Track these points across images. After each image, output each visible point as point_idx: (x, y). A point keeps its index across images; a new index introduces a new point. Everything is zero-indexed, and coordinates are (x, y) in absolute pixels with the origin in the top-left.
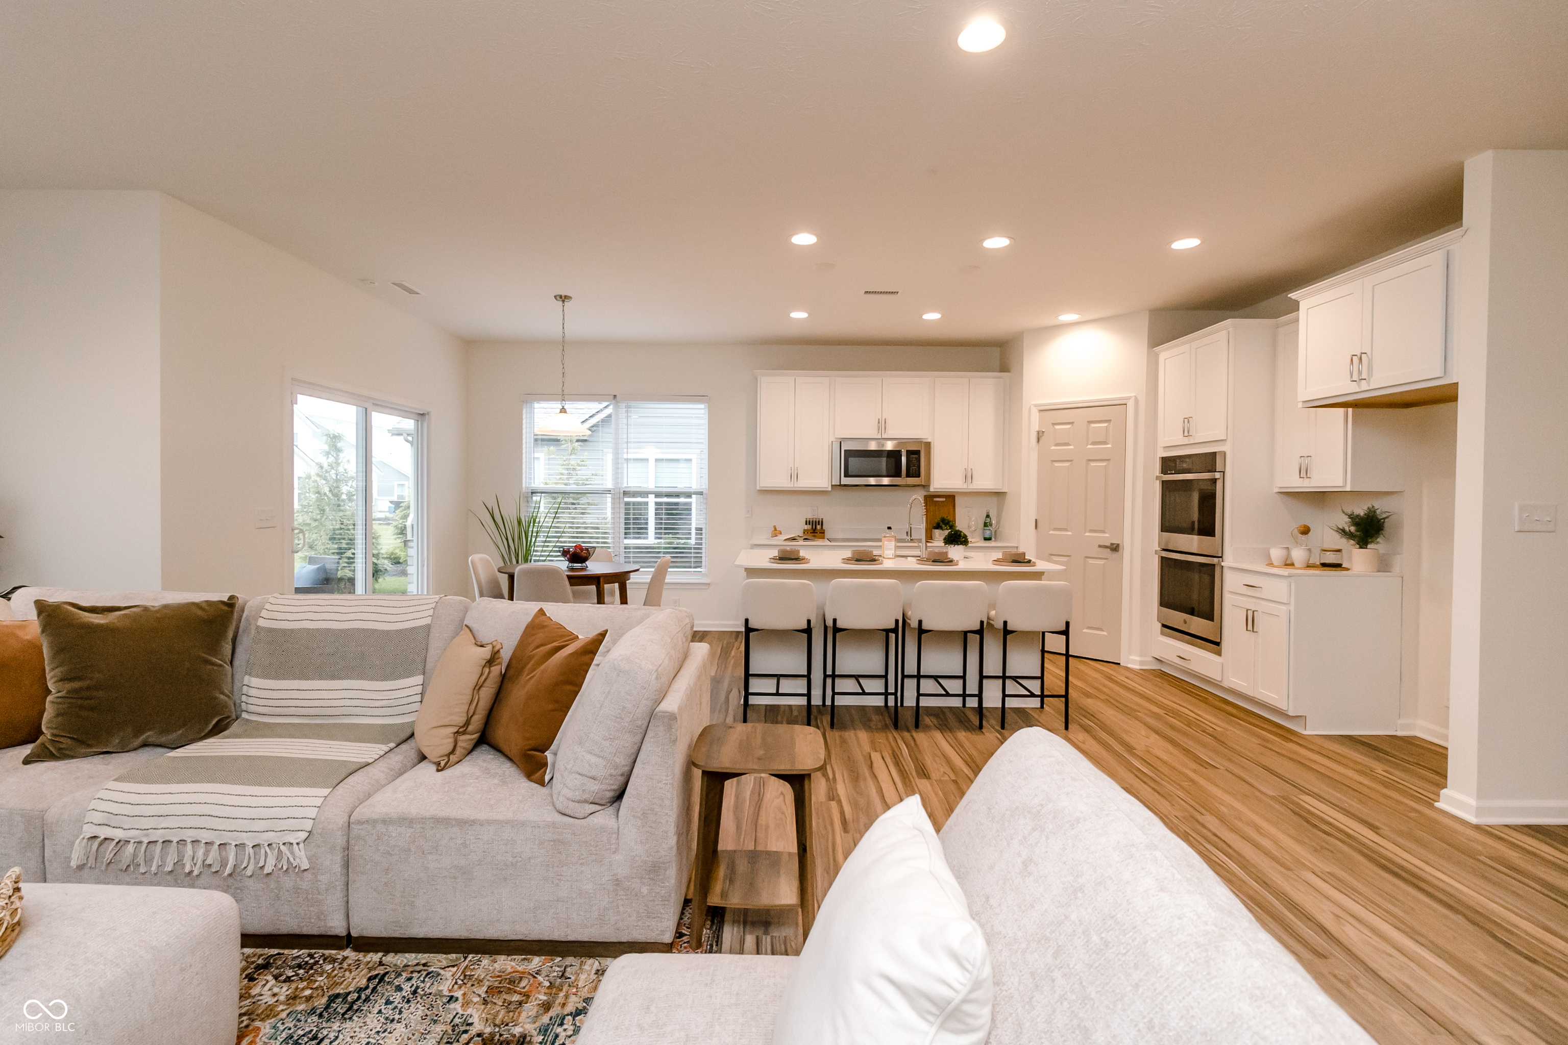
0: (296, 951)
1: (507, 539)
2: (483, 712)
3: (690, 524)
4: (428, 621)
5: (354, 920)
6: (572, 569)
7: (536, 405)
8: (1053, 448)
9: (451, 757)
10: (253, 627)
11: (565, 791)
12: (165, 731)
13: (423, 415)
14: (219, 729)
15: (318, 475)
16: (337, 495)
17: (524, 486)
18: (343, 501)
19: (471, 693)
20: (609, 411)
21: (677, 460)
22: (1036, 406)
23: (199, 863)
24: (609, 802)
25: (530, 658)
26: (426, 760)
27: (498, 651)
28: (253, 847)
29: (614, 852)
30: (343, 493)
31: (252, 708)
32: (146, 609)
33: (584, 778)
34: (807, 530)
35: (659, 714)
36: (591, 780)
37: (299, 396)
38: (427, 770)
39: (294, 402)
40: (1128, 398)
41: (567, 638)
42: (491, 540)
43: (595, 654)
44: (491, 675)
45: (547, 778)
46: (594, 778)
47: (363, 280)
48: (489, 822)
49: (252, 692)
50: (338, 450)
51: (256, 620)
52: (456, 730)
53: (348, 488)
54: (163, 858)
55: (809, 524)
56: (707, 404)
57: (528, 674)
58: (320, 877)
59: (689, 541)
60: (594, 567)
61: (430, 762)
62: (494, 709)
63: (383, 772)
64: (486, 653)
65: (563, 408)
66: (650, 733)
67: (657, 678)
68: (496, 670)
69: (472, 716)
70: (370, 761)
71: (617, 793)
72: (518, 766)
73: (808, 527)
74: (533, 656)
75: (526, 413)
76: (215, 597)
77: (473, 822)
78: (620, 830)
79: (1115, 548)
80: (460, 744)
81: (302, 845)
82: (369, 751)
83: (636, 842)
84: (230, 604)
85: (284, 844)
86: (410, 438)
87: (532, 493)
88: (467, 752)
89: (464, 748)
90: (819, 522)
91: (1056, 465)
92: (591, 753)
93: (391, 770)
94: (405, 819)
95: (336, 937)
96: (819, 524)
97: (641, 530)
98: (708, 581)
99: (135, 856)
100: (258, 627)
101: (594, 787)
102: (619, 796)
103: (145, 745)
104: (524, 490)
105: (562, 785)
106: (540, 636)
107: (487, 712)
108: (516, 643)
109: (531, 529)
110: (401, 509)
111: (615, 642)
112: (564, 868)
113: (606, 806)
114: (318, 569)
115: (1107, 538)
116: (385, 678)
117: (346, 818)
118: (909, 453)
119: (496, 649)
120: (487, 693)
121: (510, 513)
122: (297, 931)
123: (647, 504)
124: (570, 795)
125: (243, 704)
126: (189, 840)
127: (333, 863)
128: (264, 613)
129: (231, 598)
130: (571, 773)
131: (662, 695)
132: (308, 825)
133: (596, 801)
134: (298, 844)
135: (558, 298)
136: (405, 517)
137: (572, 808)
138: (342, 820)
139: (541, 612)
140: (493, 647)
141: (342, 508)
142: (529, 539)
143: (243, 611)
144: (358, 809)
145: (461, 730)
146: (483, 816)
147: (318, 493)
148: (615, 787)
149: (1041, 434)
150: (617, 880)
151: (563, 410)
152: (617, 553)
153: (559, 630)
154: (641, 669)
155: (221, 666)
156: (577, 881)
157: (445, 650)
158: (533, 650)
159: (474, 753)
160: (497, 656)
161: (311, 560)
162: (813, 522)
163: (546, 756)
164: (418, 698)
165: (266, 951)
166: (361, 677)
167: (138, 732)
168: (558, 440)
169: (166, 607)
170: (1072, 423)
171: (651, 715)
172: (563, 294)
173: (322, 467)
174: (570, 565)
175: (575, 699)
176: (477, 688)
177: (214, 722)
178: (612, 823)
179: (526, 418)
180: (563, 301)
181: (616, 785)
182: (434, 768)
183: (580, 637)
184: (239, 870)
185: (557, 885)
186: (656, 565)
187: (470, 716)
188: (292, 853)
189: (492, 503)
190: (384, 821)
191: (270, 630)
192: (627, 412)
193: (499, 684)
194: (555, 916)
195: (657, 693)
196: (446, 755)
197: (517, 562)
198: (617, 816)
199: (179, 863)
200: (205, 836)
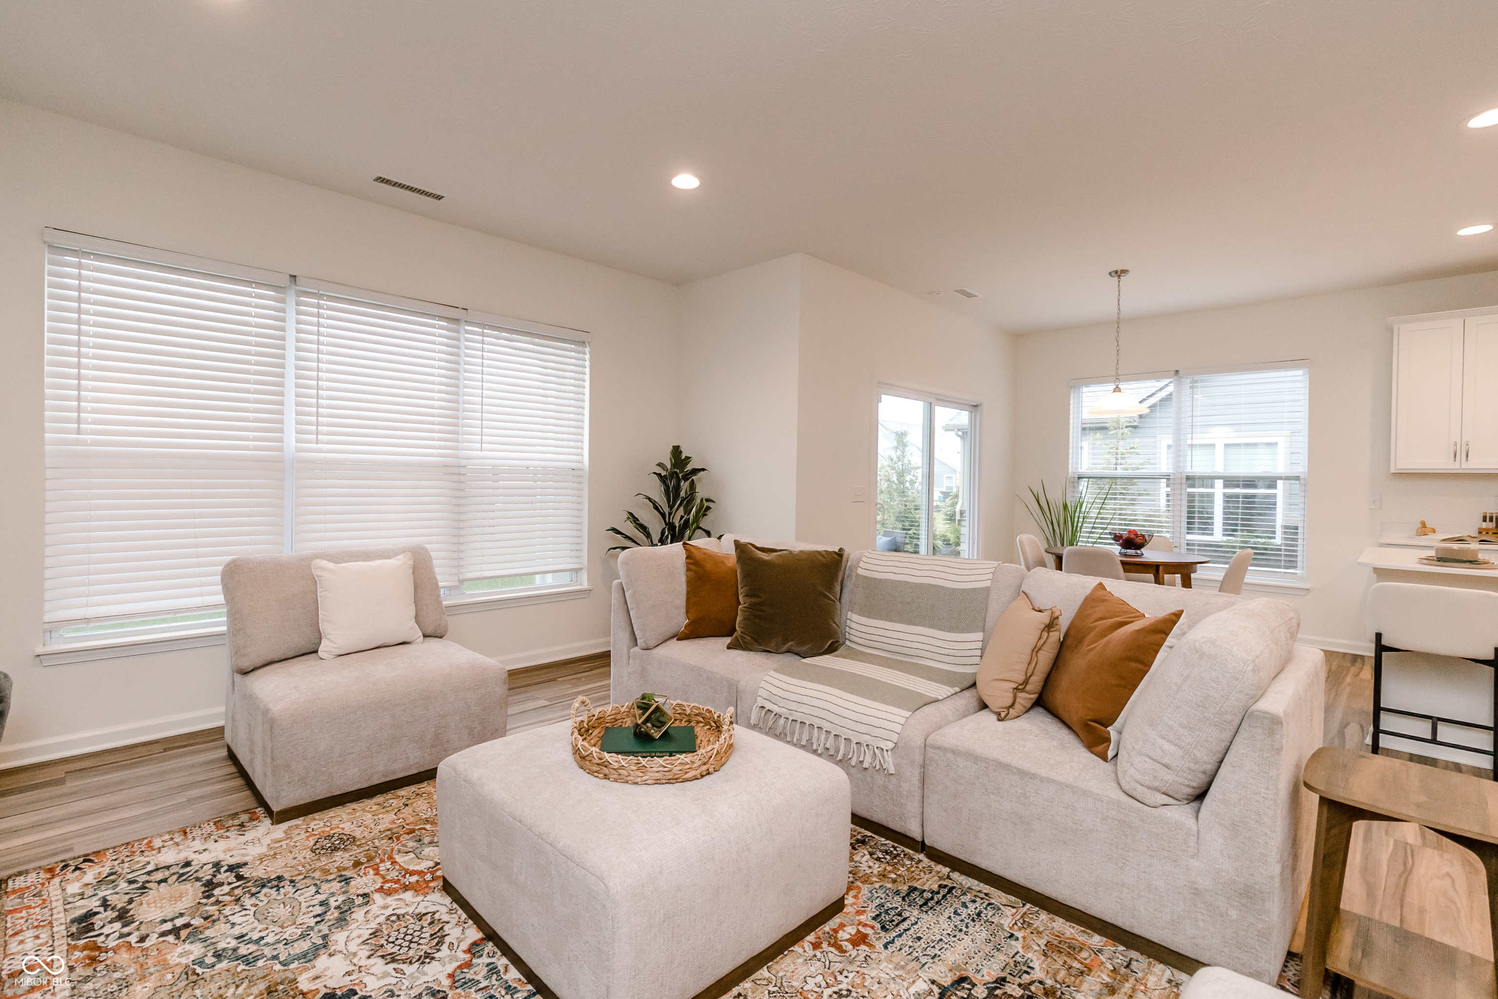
0: (883, 839)
1: (1052, 524)
2: (1042, 675)
3: (1274, 521)
4: (988, 584)
5: (928, 831)
6: (1125, 555)
7: (1085, 389)
9: (1011, 710)
10: (854, 574)
11: (1132, 771)
12: (801, 643)
13: (976, 406)
14: (831, 650)
15: (889, 466)
16: (902, 483)
17: (1070, 471)
18: (907, 488)
19: (1030, 654)
20: (1171, 389)
21: (1255, 445)
23: (822, 745)
24: (1187, 799)
25: (1091, 629)
26: (987, 709)
27: (1057, 618)
28: (857, 743)
29: (1192, 857)
30: (907, 481)
31: (853, 638)
32: (791, 552)
33: (1155, 763)
34: (1487, 529)
35: (1256, 713)
36: (1163, 767)
37: (883, 396)
38: (987, 719)
39: (879, 400)
41: (1132, 615)
42: (1035, 523)
43: (1167, 635)
44: (1050, 640)
45: (1110, 754)
46: (1167, 766)
47: (931, 293)
48: (1050, 781)
49: (853, 625)
50: (904, 445)
51: (856, 569)
52: (1015, 687)
53: (911, 477)
54: (801, 735)
56: (1307, 369)
57: (1088, 645)
58: (903, 785)
59: (1272, 541)
60: (1149, 555)
61: (992, 711)
62: (1052, 674)
63: (951, 710)
64: (1045, 618)
65: (1117, 387)
66: (1242, 733)
67: (1254, 671)
68: (1055, 636)
69: (1030, 676)
70: (941, 698)
71: (1198, 792)
72: (1077, 735)
74: (1095, 627)
75: (1074, 398)
76: (830, 549)
77: (1033, 776)
78: (1201, 834)
80: (1018, 700)
81: (889, 753)
82: (940, 691)
83: (1222, 854)
84: (840, 554)
85: (877, 748)
86: (960, 433)
87: (1079, 478)
88: (1024, 710)
89: (1022, 705)
92: (1165, 739)
93: (958, 710)
94: (971, 755)
95: (913, 840)
97: (1206, 527)
98: (1308, 586)
99: (785, 728)
100: (857, 575)
101: (1169, 777)
102: (1200, 796)
103: (788, 651)
104: (1070, 475)
105: (1129, 764)
106: (1100, 610)
107: (1045, 676)
108: (1074, 614)
109: (1077, 515)
110: (950, 498)
111: (1192, 625)
112: (1130, 854)
113: (1181, 803)
114: (890, 541)
116: (950, 630)
117: (923, 740)
119: (1056, 615)
120: (1045, 658)
121: (1055, 497)
122: (885, 824)
123: (1211, 496)
124: (1139, 777)
125: (847, 634)
126: (816, 726)
127: (912, 775)
128: (862, 564)
129: (841, 550)
130: (1140, 754)
131: (1261, 692)
132: (895, 738)
133: (1170, 793)
134: (887, 751)
135: (1113, 274)
136: (954, 505)
137: (1140, 791)
138: (920, 741)
139: (1101, 586)
140: (1052, 613)
141: (906, 494)
142: (1075, 524)
143: (847, 562)
144: (932, 735)
145: (1020, 687)
146: (1042, 772)
147: (889, 480)
148: (1195, 784)
150: (1196, 889)
151: (1117, 389)
152: (1178, 545)
153: (1123, 606)
154: (1232, 655)
155: (834, 601)
156: (1145, 872)
157: (1003, 612)
158: (1094, 622)
159: (1031, 712)
160: (1055, 622)
161: (886, 534)
162: (1494, 518)
163: (1109, 733)
164: (979, 653)
165: (863, 830)
166: (931, 626)
167: (785, 641)
168: (1106, 428)
169: (801, 552)
171: (1246, 715)
172: (1119, 269)
173: (892, 460)
174: (1123, 551)
175: (1142, 679)
176: (1036, 650)
177: (829, 643)
178: (1191, 822)
179: (1074, 403)
180: (1119, 276)
181: (1198, 781)
182: (995, 717)
183: (1147, 616)
184: (846, 759)
185: (1121, 868)
186: (1231, 561)
187: (1028, 675)
188: (883, 757)
189: (1037, 488)
190: (953, 752)
191: (865, 577)
192: (1192, 387)
193: (1056, 651)
194: (1119, 900)
195: (1253, 688)
196: (1006, 708)
197: (1063, 545)
198: (1197, 818)
199: (809, 740)
200: (826, 726)
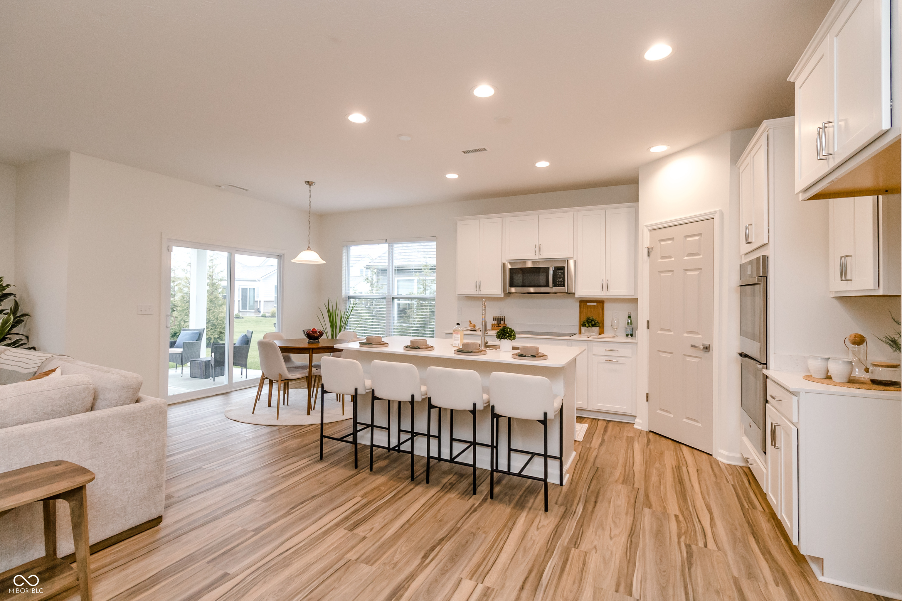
8: (660, 260)
17: (343, 293)
22: (647, 226)
34: (494, 324)
37: (174, 247)
39: (170, 250)
40: (715, 213)
55: (496, 320)
56: (436, 242)
73: (495, 322)
75: (344, 253)
79: (707, 348)
87: (349, 298)
90: (502, 318)
91: (662, 275)
96: (502, 320)
104: (344, 296)
115: (700, 340)
118: (556, 269)
135: (307, 183)
149: (651, 250)
162: (498, 318)
170: (672, 239)
172: (310, 180)
179: (345, 257)
180: (310, 185)
